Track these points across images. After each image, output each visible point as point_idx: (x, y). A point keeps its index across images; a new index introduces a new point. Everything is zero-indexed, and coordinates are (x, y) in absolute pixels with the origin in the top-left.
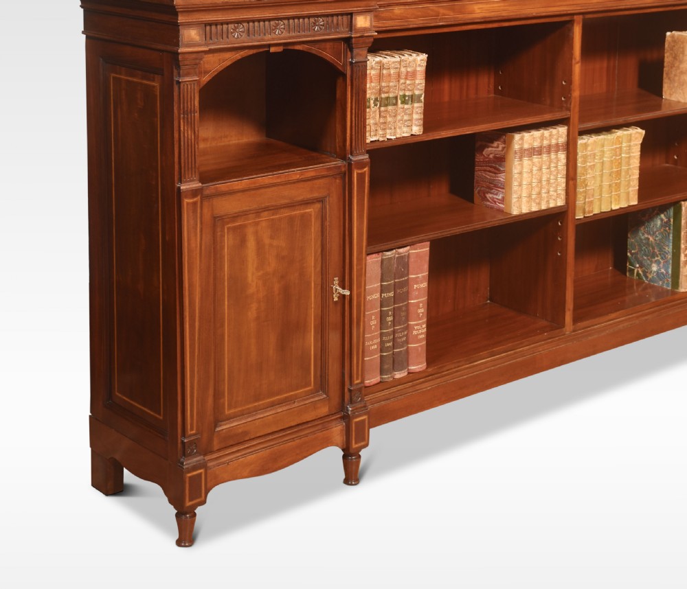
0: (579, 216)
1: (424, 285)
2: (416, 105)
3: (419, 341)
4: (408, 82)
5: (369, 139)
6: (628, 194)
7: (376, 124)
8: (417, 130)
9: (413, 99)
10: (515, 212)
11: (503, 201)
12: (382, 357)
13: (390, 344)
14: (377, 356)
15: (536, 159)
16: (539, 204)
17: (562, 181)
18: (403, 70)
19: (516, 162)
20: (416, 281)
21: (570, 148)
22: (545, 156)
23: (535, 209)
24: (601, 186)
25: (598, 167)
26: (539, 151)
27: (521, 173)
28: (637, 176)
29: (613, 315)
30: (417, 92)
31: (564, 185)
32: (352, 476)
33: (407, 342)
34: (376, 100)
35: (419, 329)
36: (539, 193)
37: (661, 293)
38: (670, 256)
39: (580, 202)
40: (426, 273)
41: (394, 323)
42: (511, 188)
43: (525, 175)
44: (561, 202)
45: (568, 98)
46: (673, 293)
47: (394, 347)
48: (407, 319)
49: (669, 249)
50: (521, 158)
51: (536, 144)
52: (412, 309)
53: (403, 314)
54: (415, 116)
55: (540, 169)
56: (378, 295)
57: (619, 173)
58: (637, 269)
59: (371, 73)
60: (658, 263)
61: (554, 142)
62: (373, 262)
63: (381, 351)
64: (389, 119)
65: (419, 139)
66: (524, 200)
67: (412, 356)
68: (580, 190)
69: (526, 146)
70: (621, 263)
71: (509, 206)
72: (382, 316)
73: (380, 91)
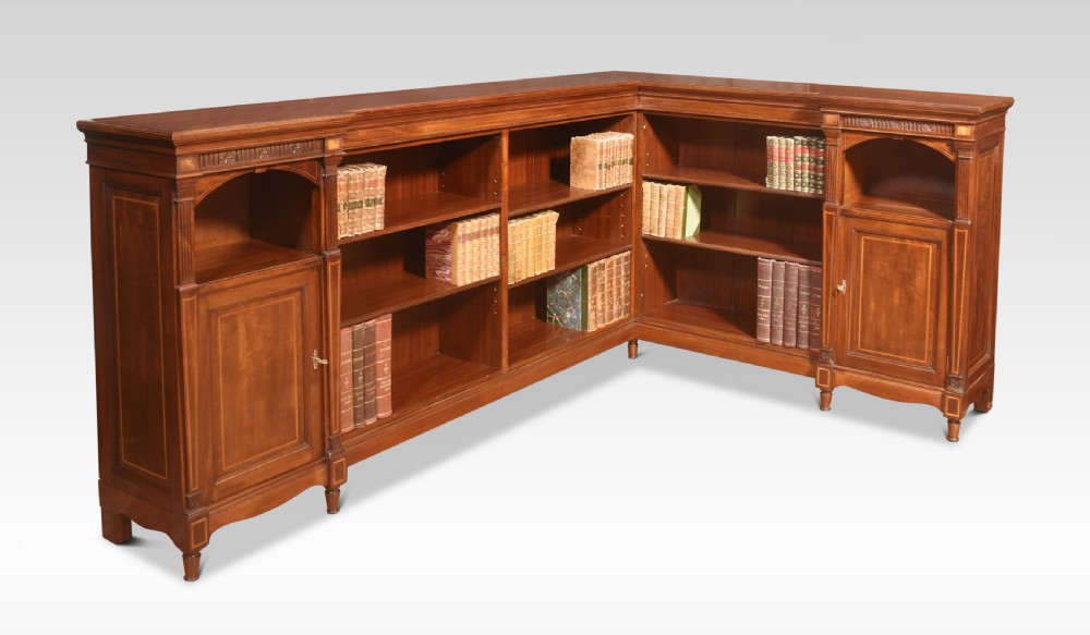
0: (511, 282)
1: (389, 348)
2: (378, 206)
3: (386, 393)
4: (371, 189)
5: (340, 236)
6: (547, 262)
7: (345, 224)
8: (379, 226)
9: (375, 202)
10: (460, 284)
11: (450, 276)
12: (355, 409)
13: (362, 398)
14: (351, 409)
15: (476, 241)
16: (479, 276)
17: (497, 257)
18: (367, 179)
19: (460, 245)
20: (382, 346)
21: (502, 231)
22: (483, 239)
23: (476, 279)
24: (527, 259)
25: (525, 243)
26: (477, 235)
27: (464, 254)
28: (554, 250)
29: (537, 356)
30: (379, 197)
31: (498, 260)
32: (333, 506)
33: (376, 395)
34: (345, 205)
35: (385, 383)
36: (479, 268)
37: (574, 334)
38: (580, 306)
39: (511, 272)
40: (389, 339)
41: (364, 380)
42: (456, 265)
43: (467, 254)
44: (496, 273)
45: (499, 193)
46: (583, 333)
47: (365, 400)
48: (375, 376)
49: (579, 300)
50: (463, 242)
51: (476, 230)
52: (378, 368)
53: (372, 373)
54: (378, 216)
55: (479, 249)
56: (350, 360)
57: (540, 247)
58: (555, 317)
59: (341, 184)
60: (571, 311)
61: (489, 227)
62: (346, 333)
63: (354, 404)
64: (356, 219)
65: (381, 233)
66: (468, 274)
67: (380, 405)
68: (511, 262)
69: (468, 232)
70: (542, 312)
71: (455, 279)
72: (354, 376)
73: (348, 198)
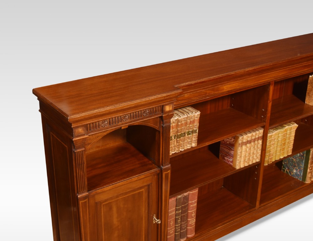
0: (266, 164)
1: (196, 204)
2: (194, 134)
3: (192, 226)
4: (191, 125)
5: (171, 153)
6: (288, 151)
7: (175, 146)
8: (194, 145)
9: (192, 132)
10: (238, 168)
11: (232, 162)
12: (175, 235)
13: (179, 230)
14: (173, 235)
15: (248, 145)
16: (249, 163)
17: (259, 152)
18: (189, 121)
19: (240, 148)
20: (192, 204)
21: (264, 138)
22: (252, 143)
23: (246, 165)
24: (276, 151)
25: (276, 143)
26: (249, 142)
27: (241, 152)
28: (292, 143)
30: (195, 129)
31: (260, 153)
33: (187, 227)
34: (175, 136)
35: (192, 221)
36: (249, 159)
38: (302, 169)
39: (267, 159)
40: (196, 200)
41: (181, 222)
42: (236, 158)
43: (243, 153)
44: (258, 160)
45: (265, 117)
46: (302, 183)
47: (181, 230)
48: (187, 218)
49: (303, 166)
50: (242, 146)
51: (249, 139)
52: (189, 215)
53: (185, 218)
54: (194, 139)
55: (250, 149)
56: (174, 213)
57: (284, 144)
58: (286, 170)
59: (172, 125)
60: (296, 169)
61: (257, 137)
62: (172, 201)
63: (175, 232)
64: (181, 142)
65: (195, 149)
66: (242, 162)
67: (189, 232)
68: (267, 154)
69: (244, 141)
71: (235, 165)
72: (176, 220)
73: (177, 132)
